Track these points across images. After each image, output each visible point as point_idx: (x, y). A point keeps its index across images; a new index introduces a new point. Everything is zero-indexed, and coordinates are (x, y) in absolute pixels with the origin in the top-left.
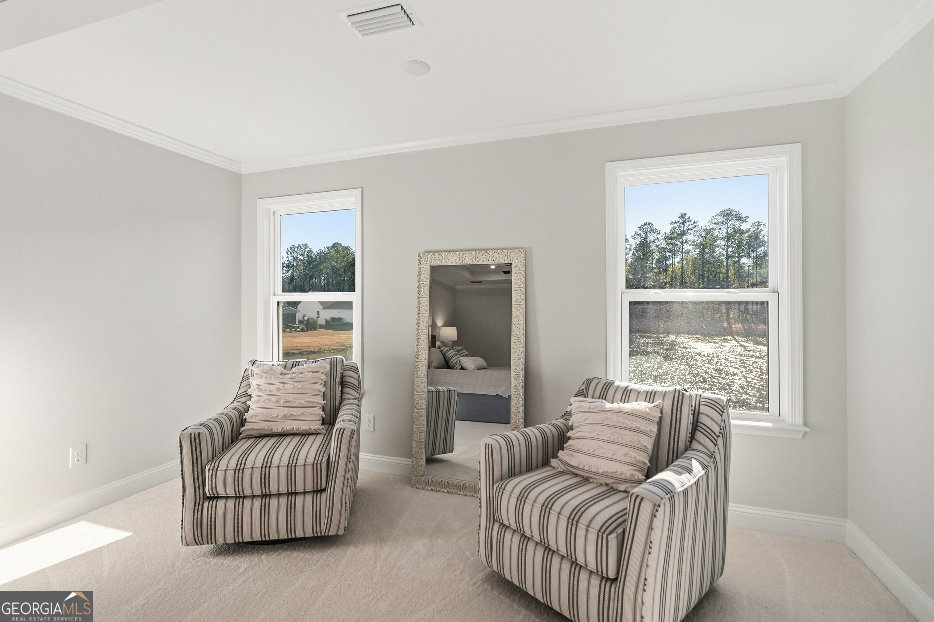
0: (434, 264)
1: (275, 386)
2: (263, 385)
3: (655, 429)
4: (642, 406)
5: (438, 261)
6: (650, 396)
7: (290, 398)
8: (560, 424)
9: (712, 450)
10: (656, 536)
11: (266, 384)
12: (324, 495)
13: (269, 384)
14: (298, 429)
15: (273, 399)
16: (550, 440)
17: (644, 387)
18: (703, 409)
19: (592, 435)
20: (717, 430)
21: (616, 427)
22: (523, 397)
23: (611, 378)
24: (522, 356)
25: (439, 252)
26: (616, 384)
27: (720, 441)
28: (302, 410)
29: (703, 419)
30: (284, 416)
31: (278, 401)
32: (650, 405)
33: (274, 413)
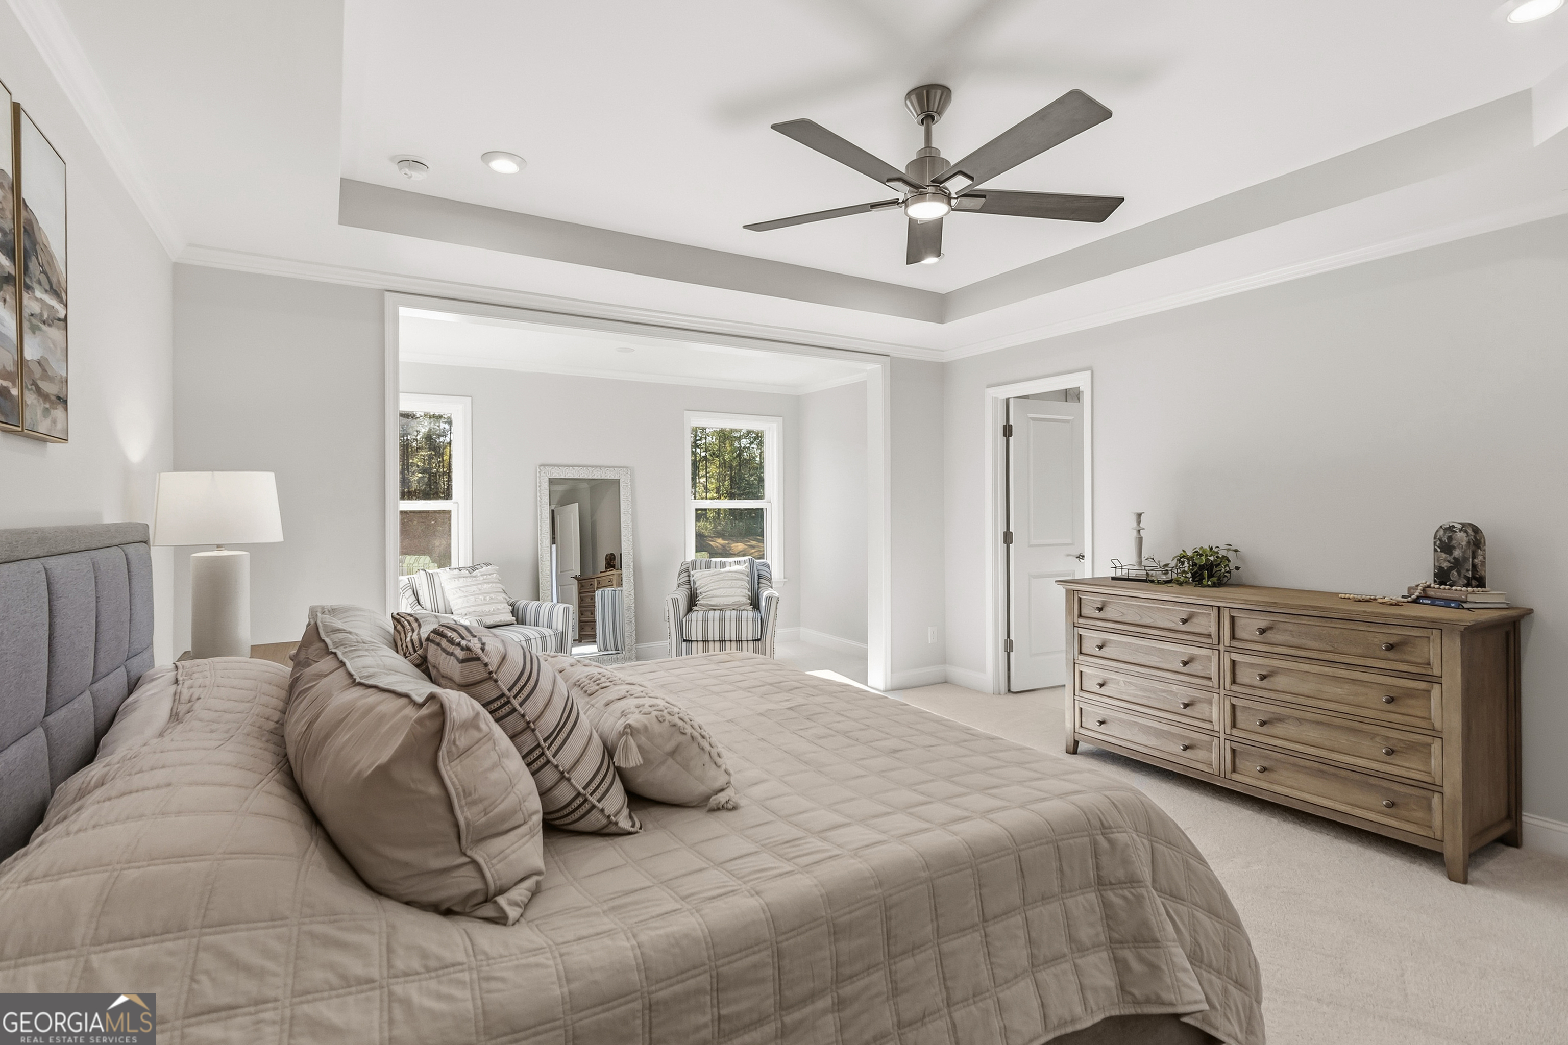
0: (553, 476)
1: (476, 587)
2: (464, 587)
5: (557, 474)
11: (466, 586)
13: (469, 586)
24: (632, 552)
25: (558, 466)
31: (484, 599)
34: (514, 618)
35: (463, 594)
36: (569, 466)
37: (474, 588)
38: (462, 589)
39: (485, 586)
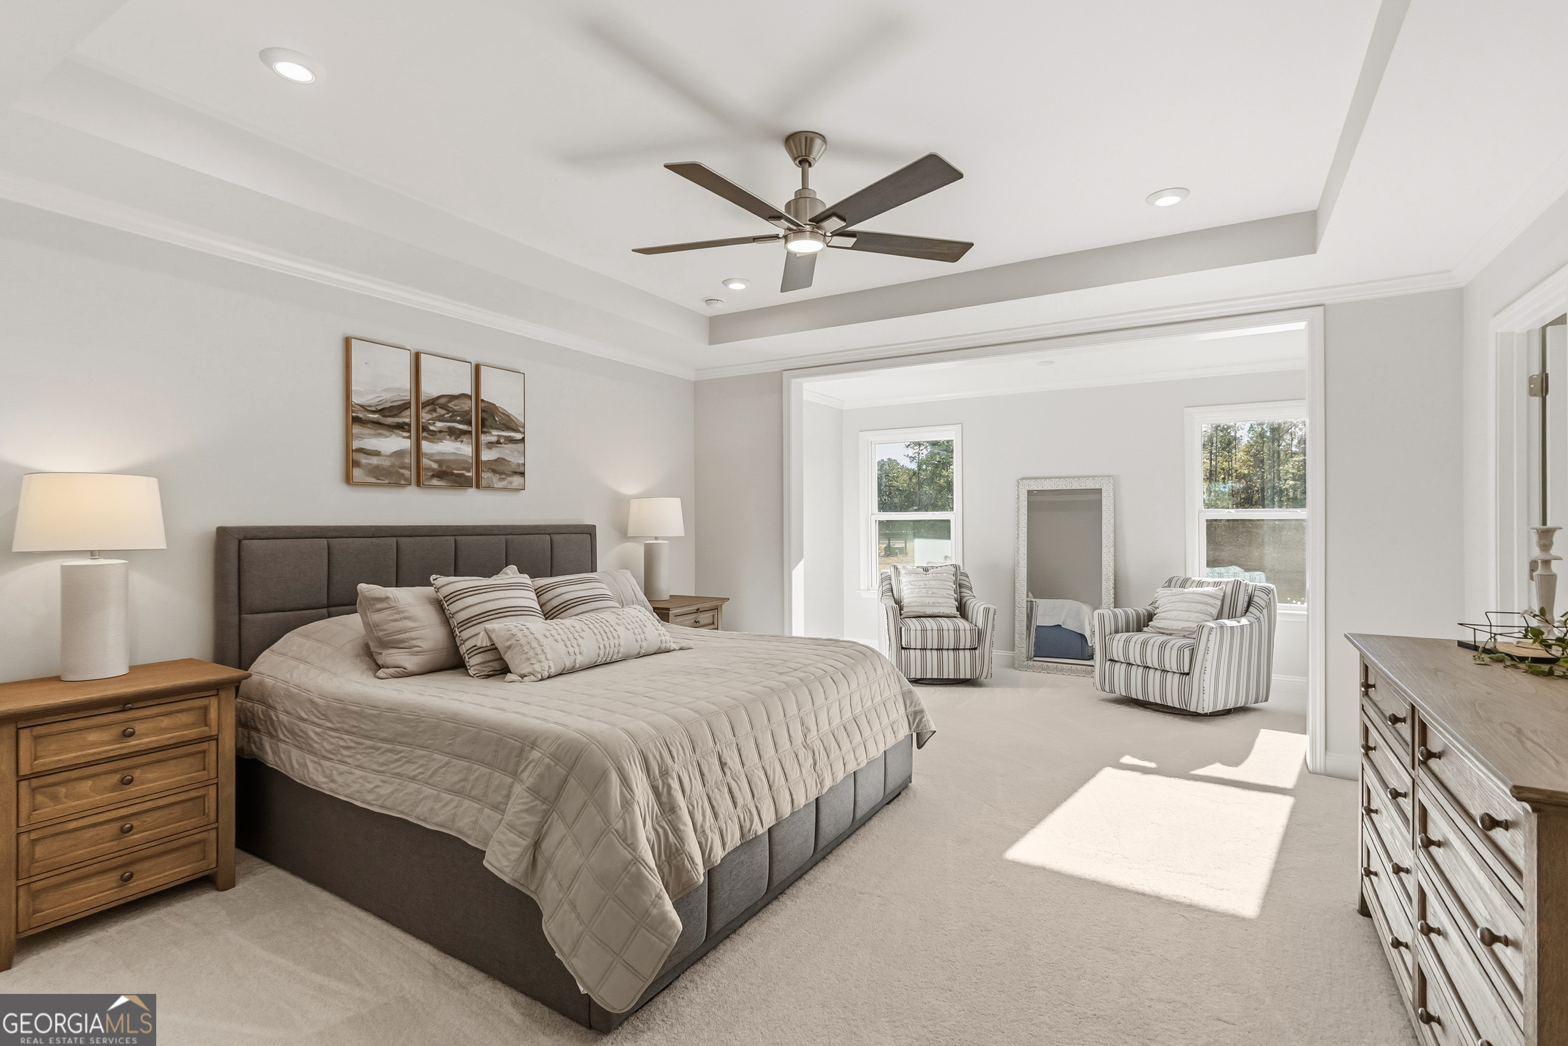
0: (1031, 489)
1: (923, 582)
2: (913, 581)
3: (1219, 603)
4: (1211, 589)
5: (1035, 486)
6: (1216, 584)
7: (935, 591)
8: (1150, 609)
9: (1258, 616)
10: (1211, 644)
11: (916, 581)
12: (977, 652)
13: (918, 581)
14: (943, 613)
15: (924, 591)
16: (1142, 617)
17: (1211, 580)
18: (1257, 593)
19: (1173, 608)
20: (1263, 604)
21: (1191, 602)
22: (1113, 596)
23: (1188, 576)
24: (1112, 564)
25: (1036, 478)
26: (1193, 579)
27: (1265, 611)
28: (944, 600)
29: (1256, 599)
30: (933, 603)
31: (927, 593)
32: (1215, 589)
33: (927, 600)
34: (958, 613)
35: (911, 587)
36: (1060, 478)
37: (922, 583)
38: (912, 583)
39: (931, 582)
